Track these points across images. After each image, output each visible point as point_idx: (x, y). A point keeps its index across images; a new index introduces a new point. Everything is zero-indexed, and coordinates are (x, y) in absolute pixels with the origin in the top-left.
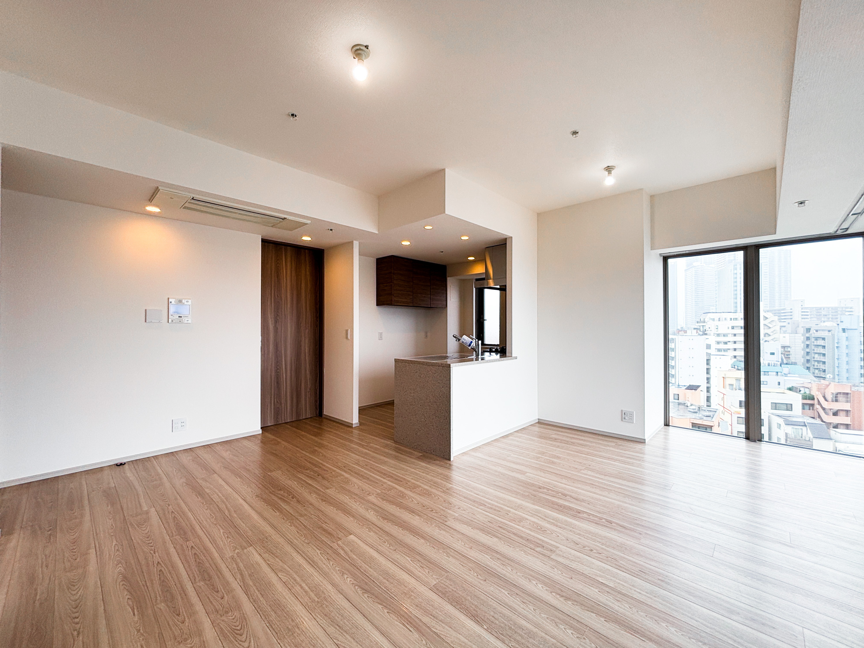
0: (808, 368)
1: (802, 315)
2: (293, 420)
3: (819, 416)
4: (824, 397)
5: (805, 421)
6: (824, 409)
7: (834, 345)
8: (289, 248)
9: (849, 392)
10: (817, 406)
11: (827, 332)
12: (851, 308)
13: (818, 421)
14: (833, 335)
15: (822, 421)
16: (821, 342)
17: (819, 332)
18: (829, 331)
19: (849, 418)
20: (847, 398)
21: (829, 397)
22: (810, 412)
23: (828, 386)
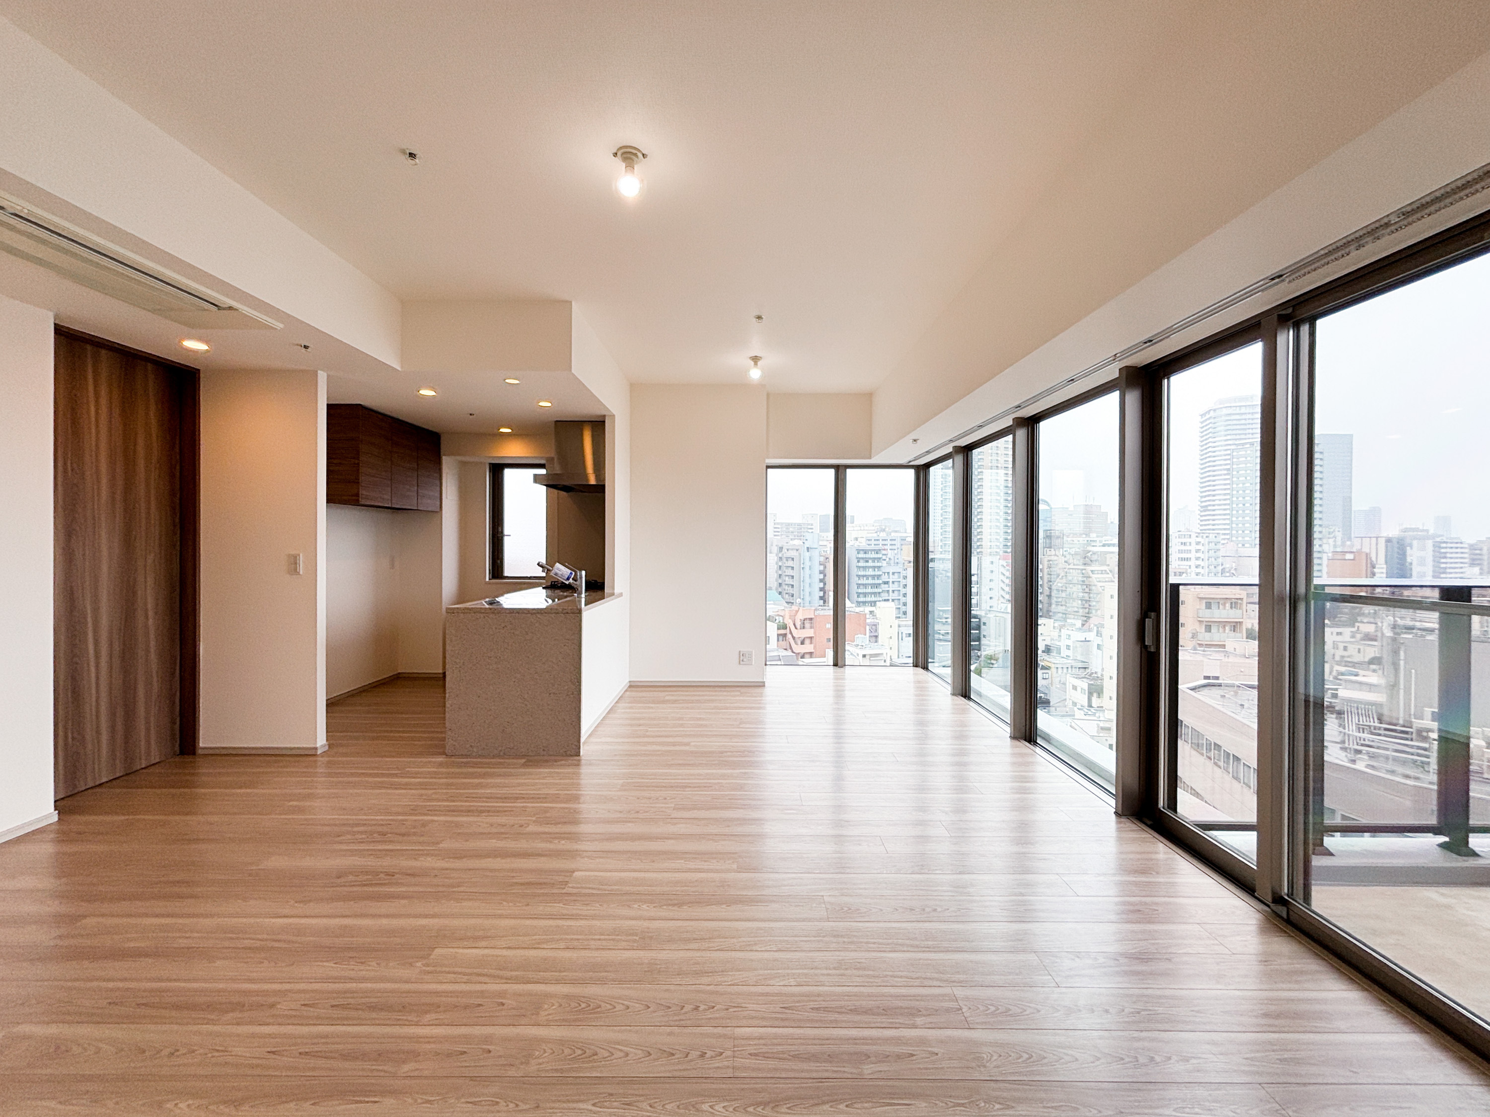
0: (780, 593)
1: (775, 532)
2: (118, 775)
3: (791, 648)
4: (794, 625)
5: (780, 654)
6: (794, 638)
7: (800, 565)
8: (103, 352)
9: (813, 617)
10: (789, 636)
11: (795, 551)
12: (812, 525)
13: (789, 653)
14: (800, 554)
15: (793, 652)
16: (790, 563)
17: (790, 551)
18: (797, 550)
19: (812, 645)
20: (811, 623)
21: (798, 624)
22: (783, 644)
23: (797, 612)
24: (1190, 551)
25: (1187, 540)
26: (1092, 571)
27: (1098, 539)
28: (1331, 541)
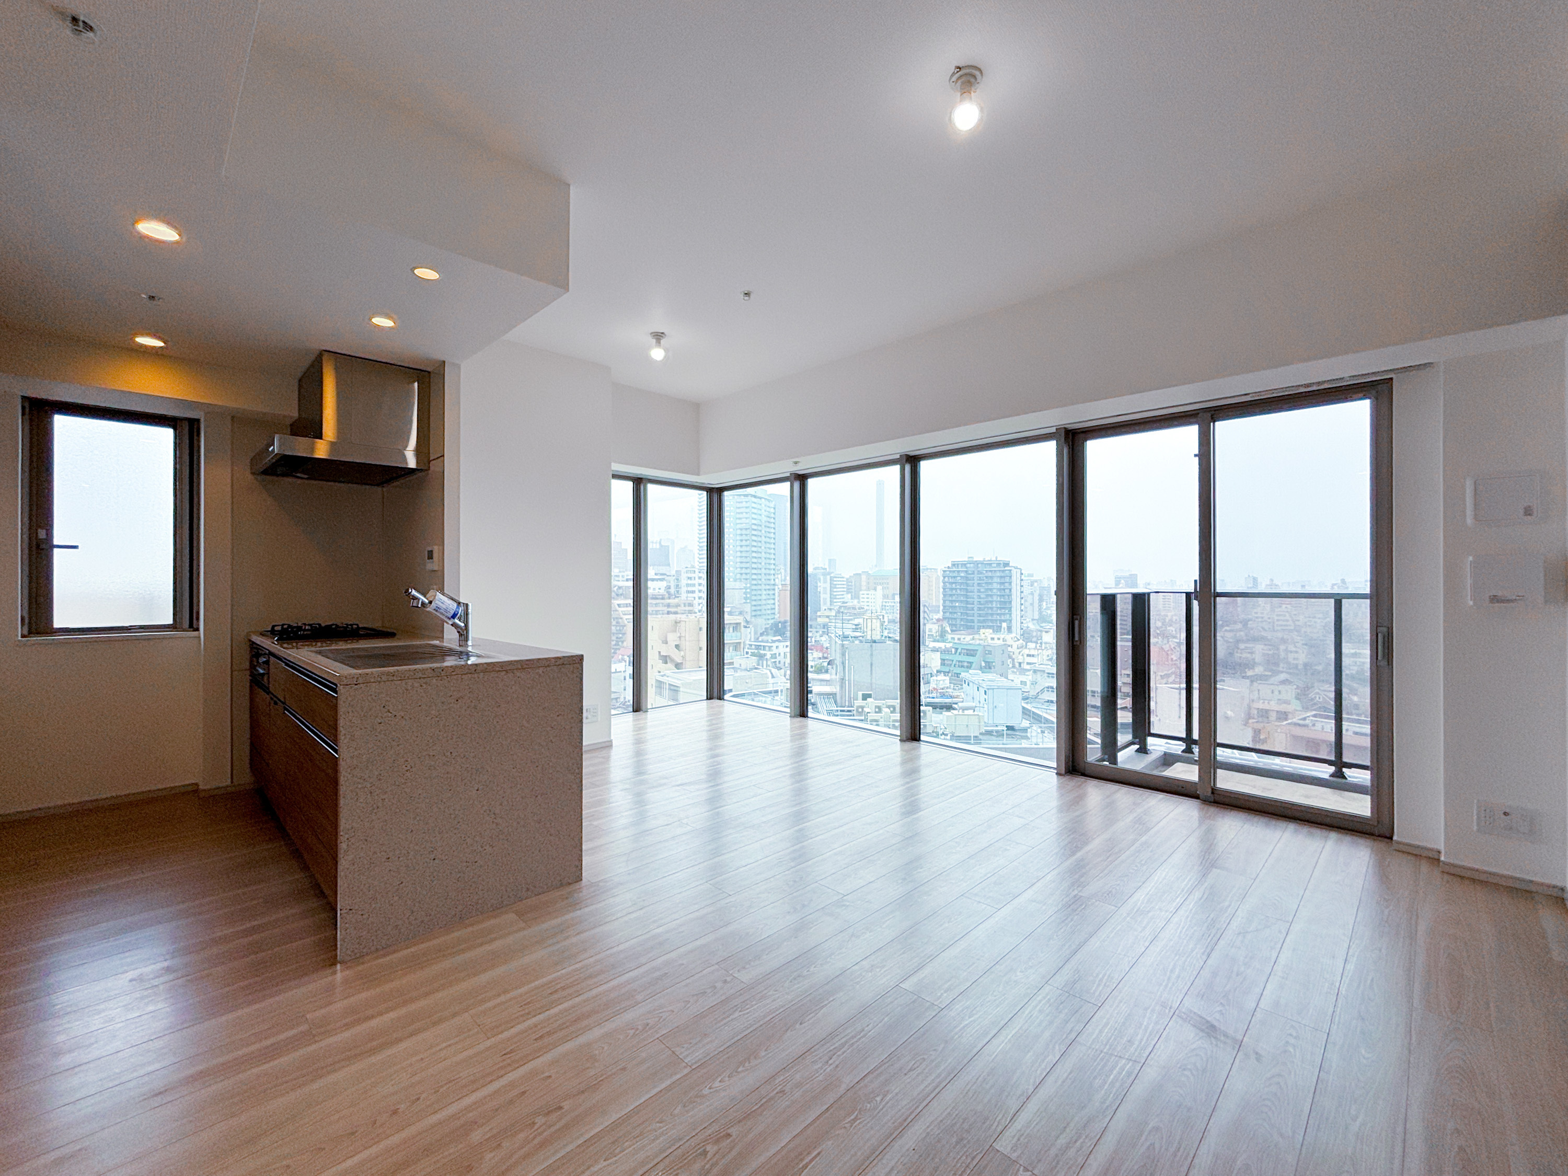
24: (694, 585)
25: (693, 575)
26: (619, 605)
27: (621, 574)
28: (779, 576)
